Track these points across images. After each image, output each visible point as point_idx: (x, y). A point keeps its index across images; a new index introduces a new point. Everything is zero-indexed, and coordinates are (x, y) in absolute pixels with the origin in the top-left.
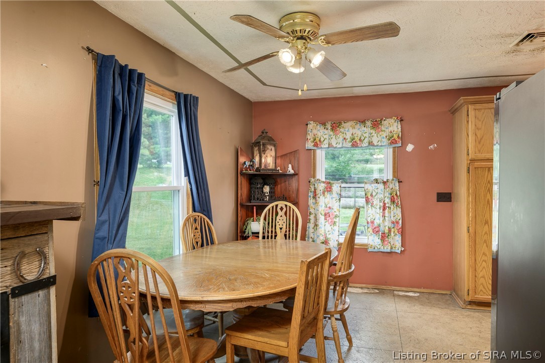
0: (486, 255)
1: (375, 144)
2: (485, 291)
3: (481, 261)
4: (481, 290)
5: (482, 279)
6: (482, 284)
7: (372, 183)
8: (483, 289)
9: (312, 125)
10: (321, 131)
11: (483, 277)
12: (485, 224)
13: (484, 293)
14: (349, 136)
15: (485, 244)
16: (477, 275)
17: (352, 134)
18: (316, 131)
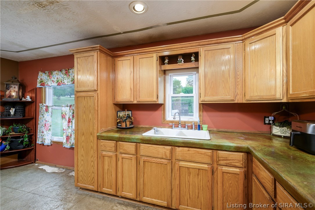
0: (83, 157)
1: (66, 84)
2: (83, 181)
3: (81, 160)
4: (81, 180)
5: (81, 172)
6: (81, 176)
7: (65, 107)
8: (82, 179)
9: (40, 73)
10: (45, 77)
11: (82, 171)
12: (83, 135)
13: (82, 182)
14: (55, 80)
15: (83, 149)
16: (79, 169)
17: (57, 78)
18: (42, 76)
